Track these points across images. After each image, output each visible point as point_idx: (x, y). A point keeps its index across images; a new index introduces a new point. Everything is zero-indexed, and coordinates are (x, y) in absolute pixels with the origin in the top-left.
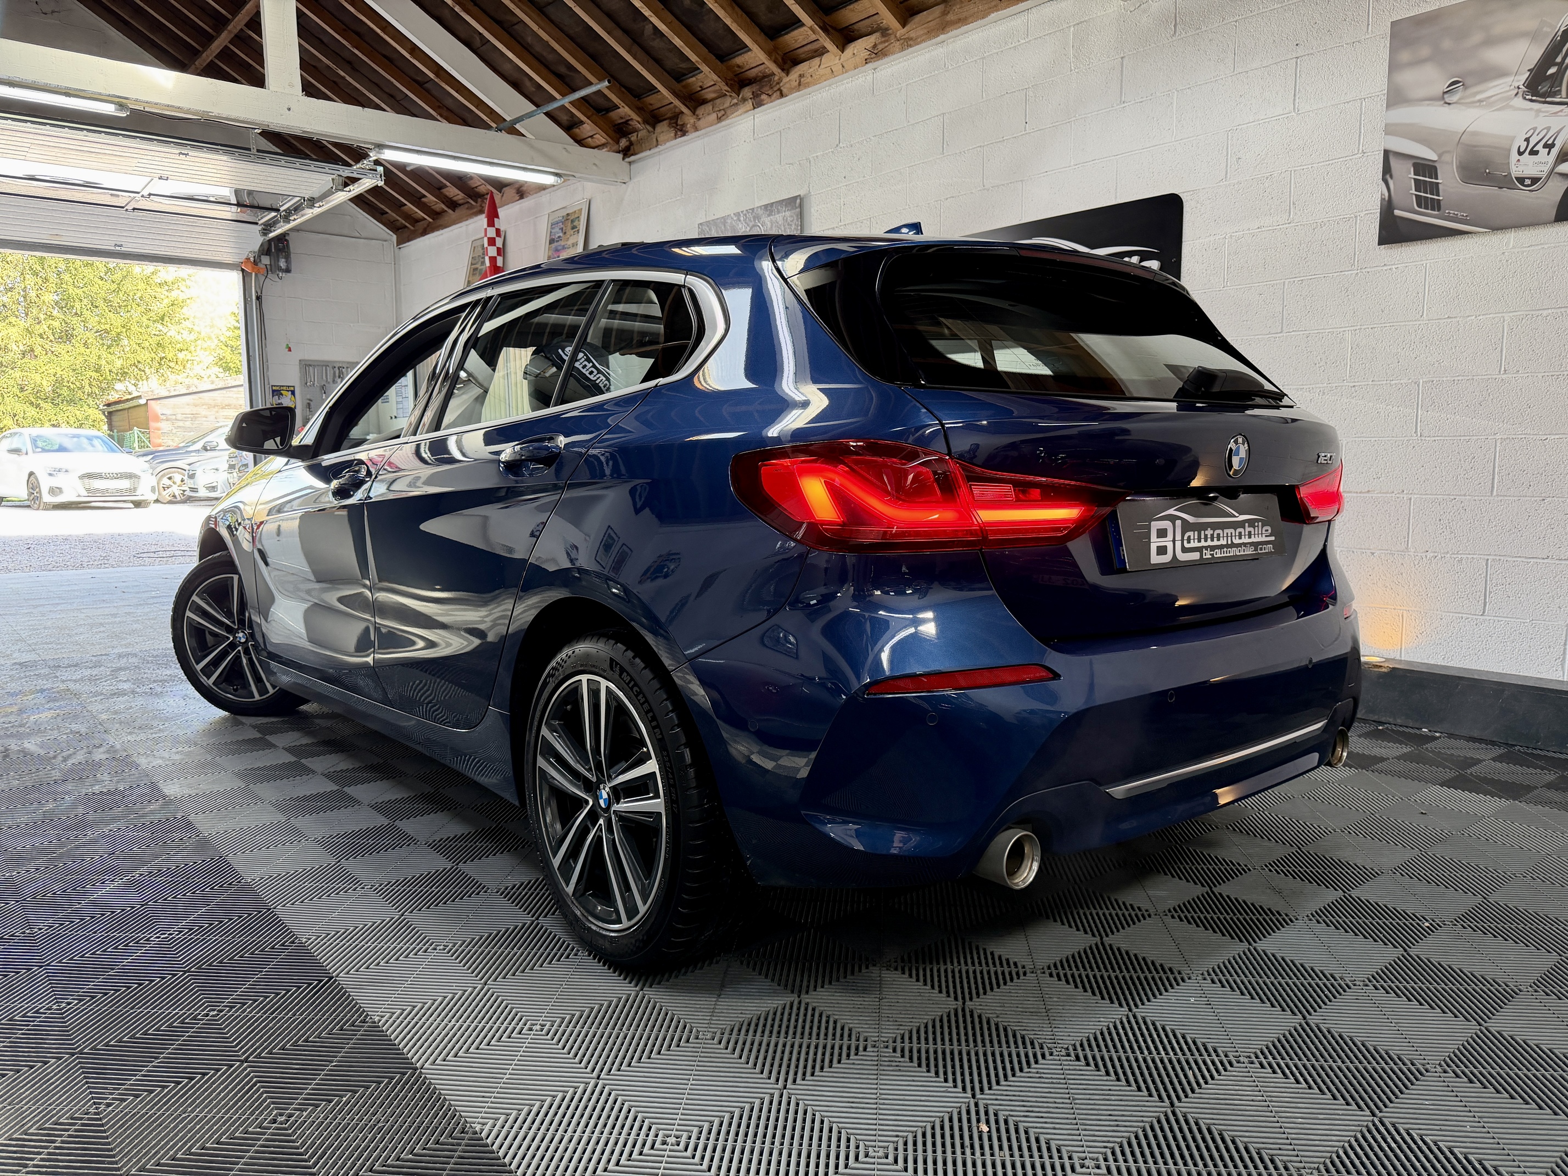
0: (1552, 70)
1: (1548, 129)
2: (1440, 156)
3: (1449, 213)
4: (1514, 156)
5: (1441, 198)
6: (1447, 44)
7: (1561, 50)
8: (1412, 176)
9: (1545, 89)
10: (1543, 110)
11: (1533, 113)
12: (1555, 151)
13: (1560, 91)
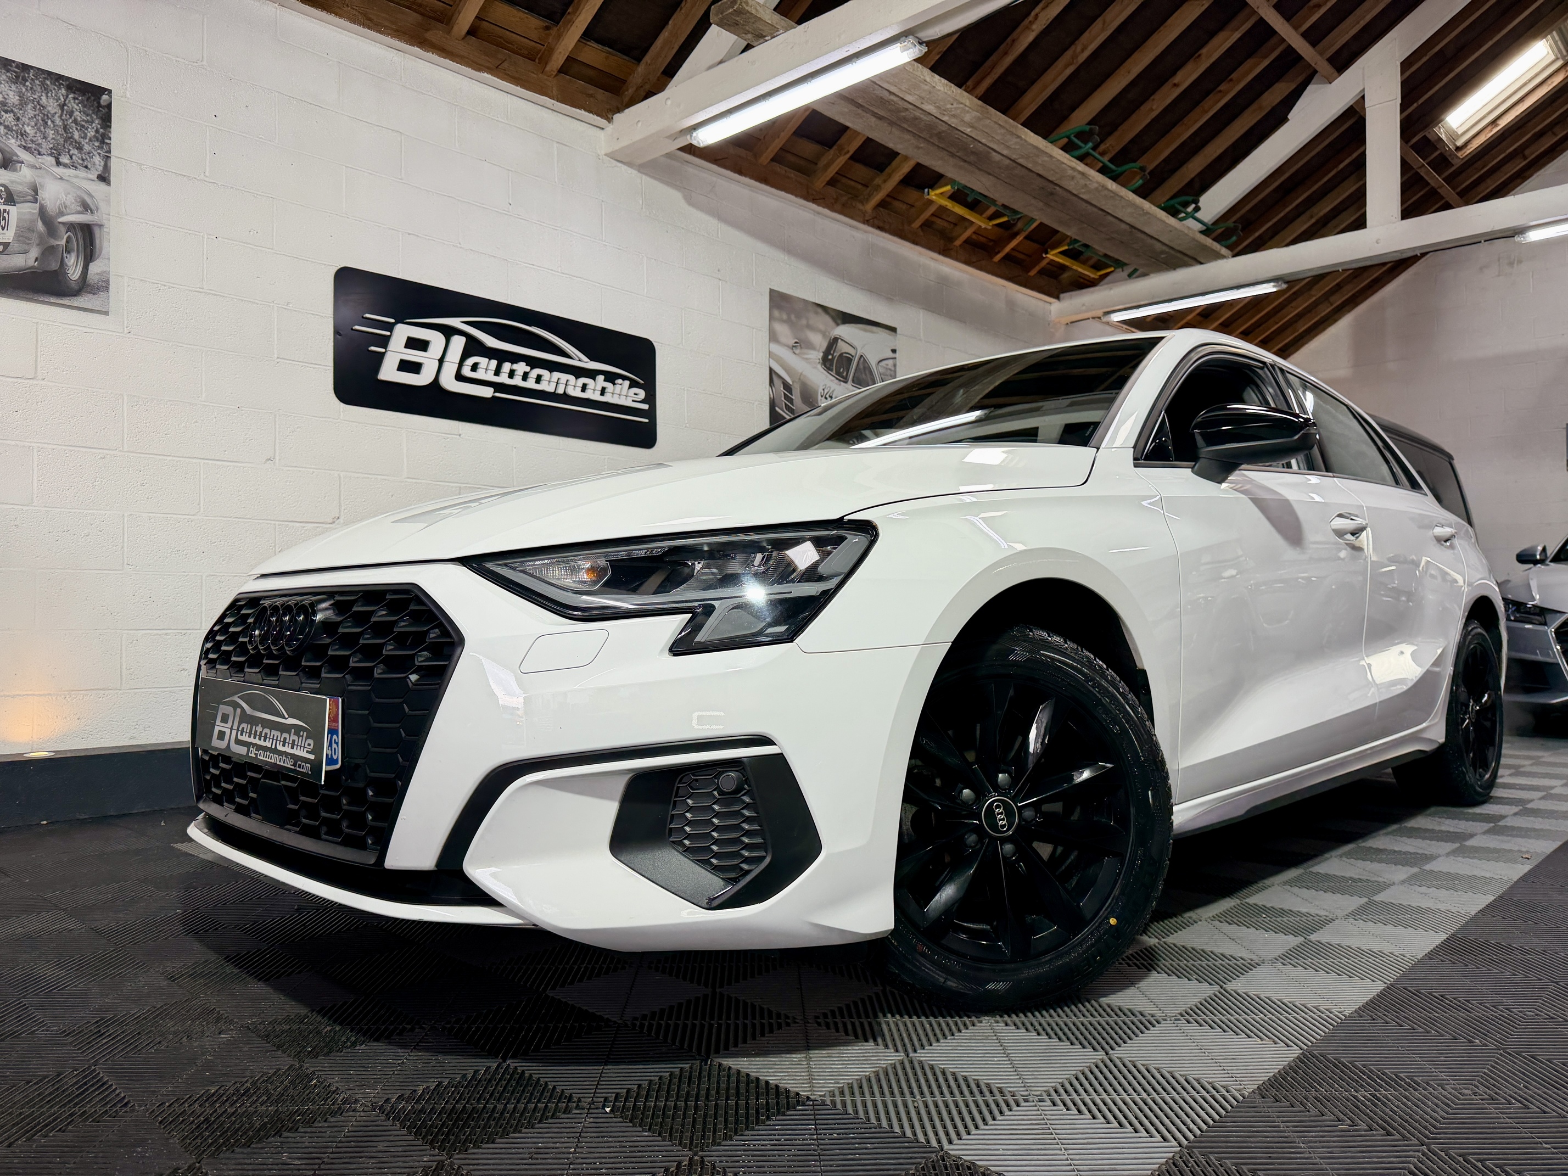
0: (830, 357)
1: (830, 387)
2: (794, 383)
4: (818, 395)
5: (794, 408)
7: (832, 348)
8: (782, 389)
9: (828, 364)
10: (828, 376)
13: (834, 369)
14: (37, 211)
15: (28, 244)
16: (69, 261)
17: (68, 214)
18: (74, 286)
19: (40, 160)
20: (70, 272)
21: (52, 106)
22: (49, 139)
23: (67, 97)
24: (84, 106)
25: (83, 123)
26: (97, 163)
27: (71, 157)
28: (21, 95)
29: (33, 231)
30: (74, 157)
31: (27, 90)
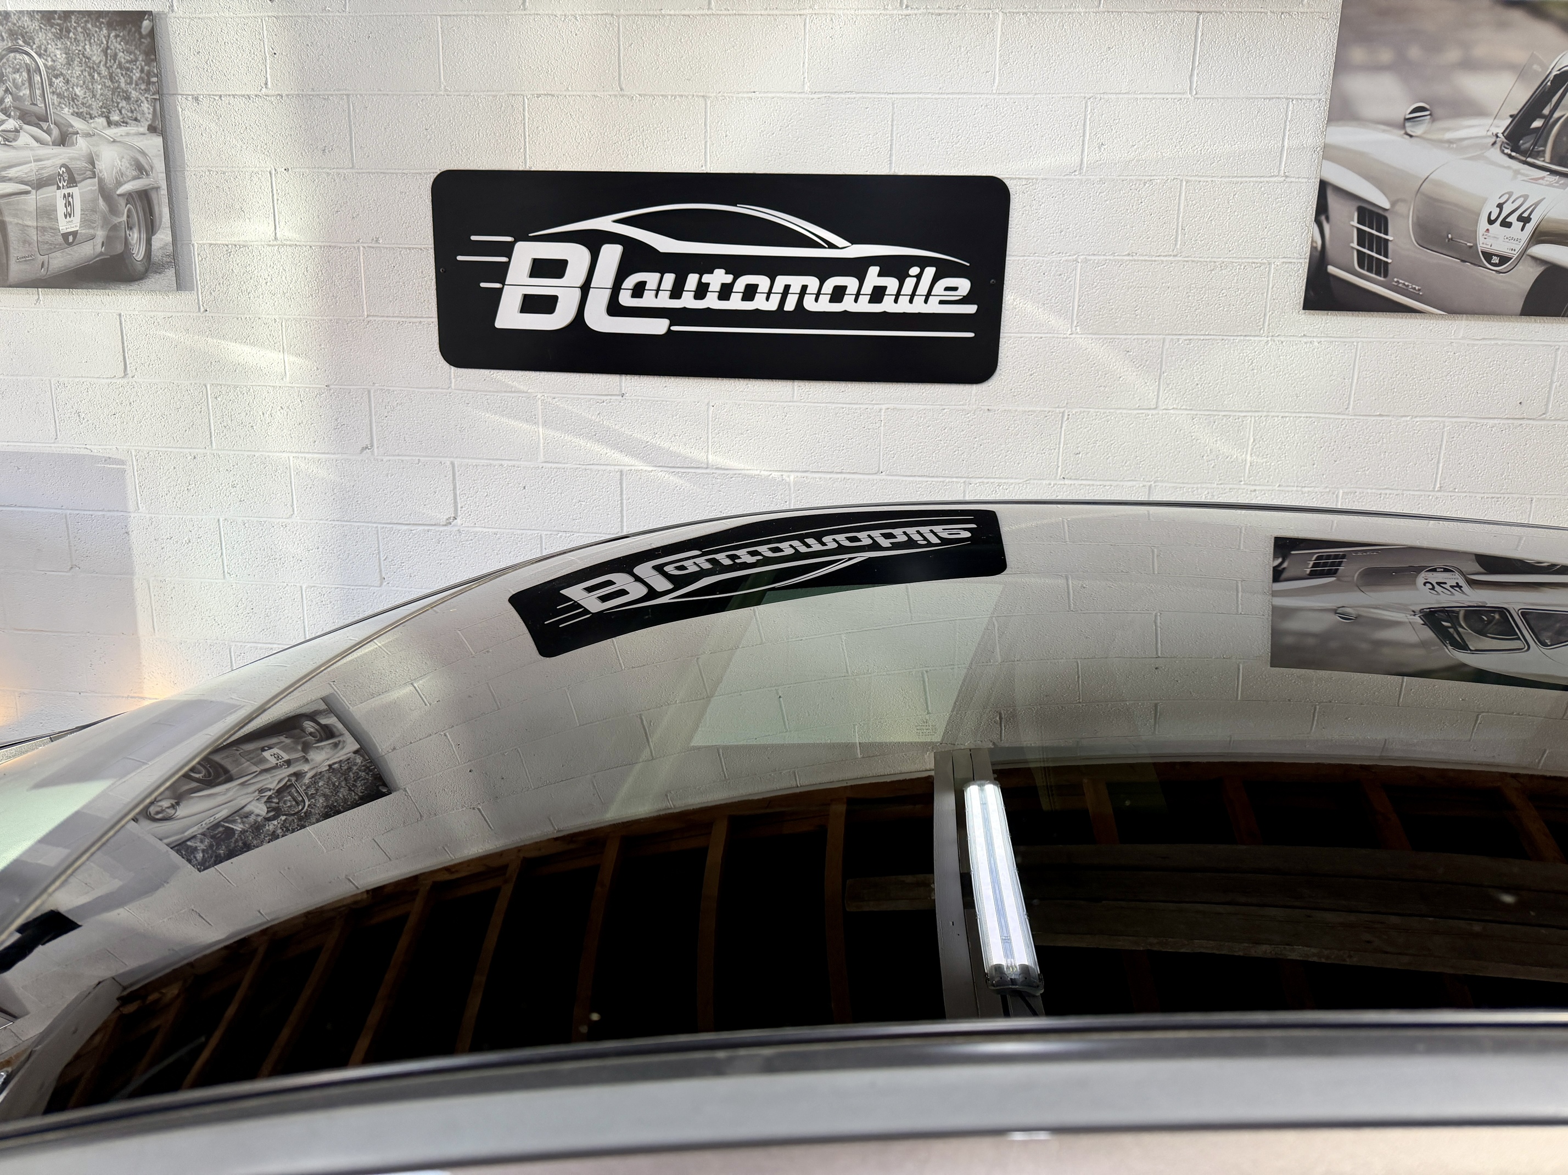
0: (1537, 124)
1: (1526, 197)
2: (1393, 204)
3: (1398, 282)
4: (1483, 224)
5: (1389, 261)
6: (1414, 52)
7: (1550, 100)
8: (1355, 223)
9: (1527, 145)
10: (1522, 171)
11: (1510, 173)
12: (1530, 227)
13: (1544, 152)
14: (96, 187)
15: (93, 228)
16: (132, 239)
17: (126, 183)
18: (140, 268)
19: (93, 125)
20: (135, 251)
21: (96, 55)
22: (98, 96)
23: (109, 36)
24: (127, 43)
25: (128, 65)
26: (146, 110)
27: (120, 112)
28: (67, 51)
29: (96, 212)
30: (123, 111)
31: (71, 43)
